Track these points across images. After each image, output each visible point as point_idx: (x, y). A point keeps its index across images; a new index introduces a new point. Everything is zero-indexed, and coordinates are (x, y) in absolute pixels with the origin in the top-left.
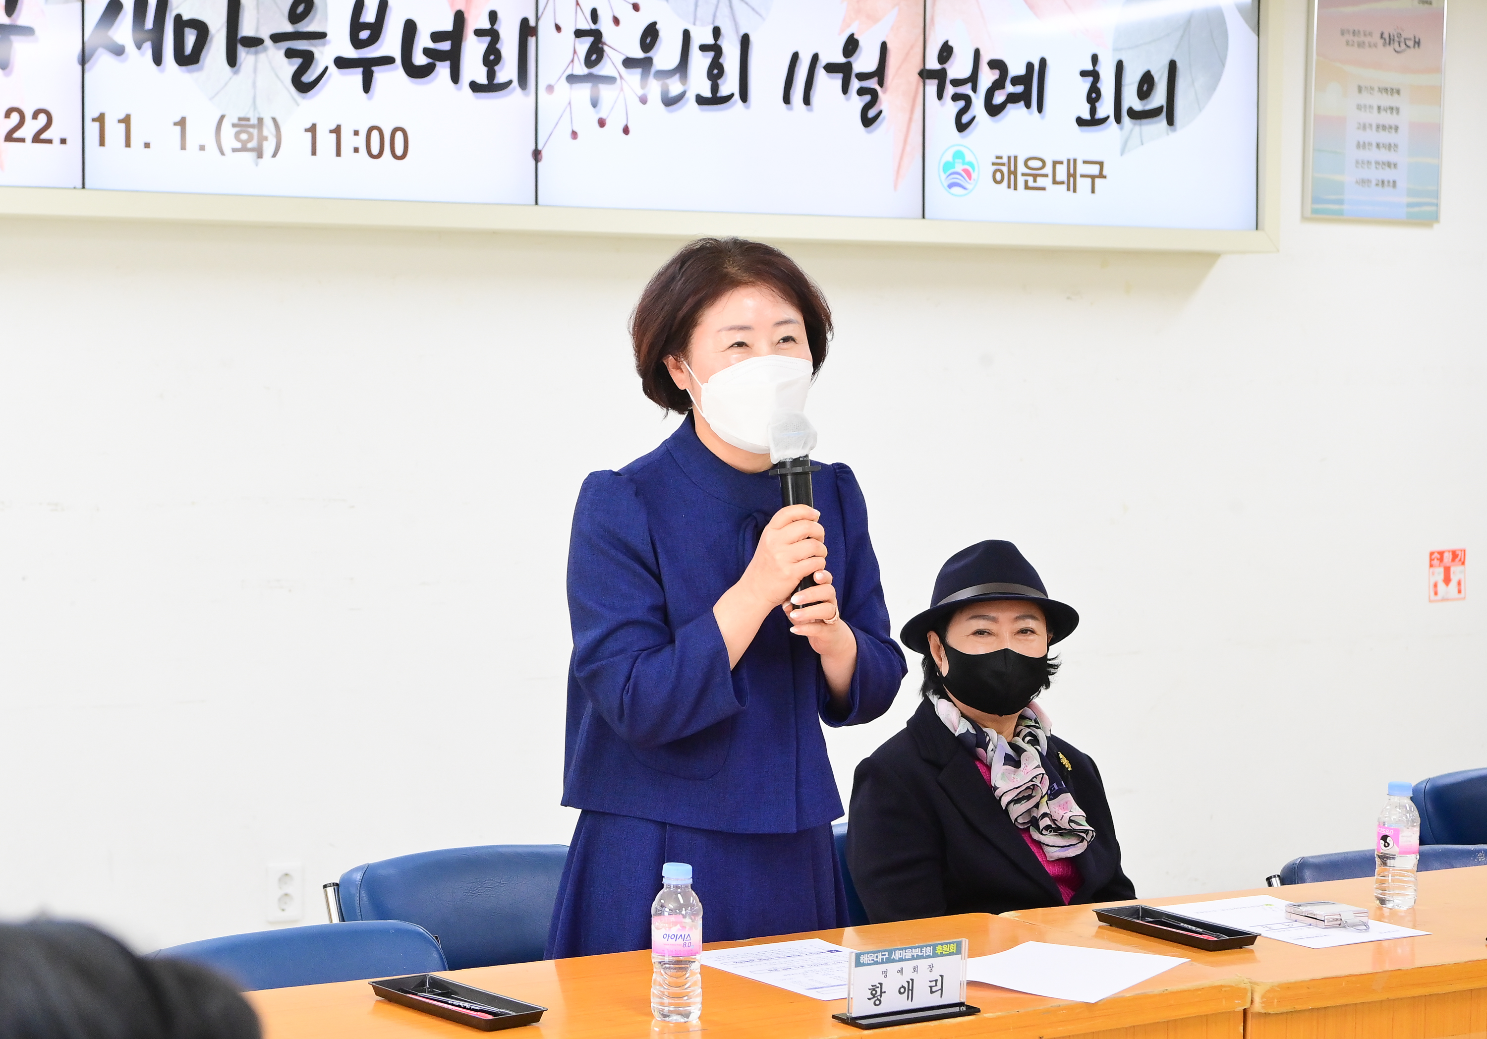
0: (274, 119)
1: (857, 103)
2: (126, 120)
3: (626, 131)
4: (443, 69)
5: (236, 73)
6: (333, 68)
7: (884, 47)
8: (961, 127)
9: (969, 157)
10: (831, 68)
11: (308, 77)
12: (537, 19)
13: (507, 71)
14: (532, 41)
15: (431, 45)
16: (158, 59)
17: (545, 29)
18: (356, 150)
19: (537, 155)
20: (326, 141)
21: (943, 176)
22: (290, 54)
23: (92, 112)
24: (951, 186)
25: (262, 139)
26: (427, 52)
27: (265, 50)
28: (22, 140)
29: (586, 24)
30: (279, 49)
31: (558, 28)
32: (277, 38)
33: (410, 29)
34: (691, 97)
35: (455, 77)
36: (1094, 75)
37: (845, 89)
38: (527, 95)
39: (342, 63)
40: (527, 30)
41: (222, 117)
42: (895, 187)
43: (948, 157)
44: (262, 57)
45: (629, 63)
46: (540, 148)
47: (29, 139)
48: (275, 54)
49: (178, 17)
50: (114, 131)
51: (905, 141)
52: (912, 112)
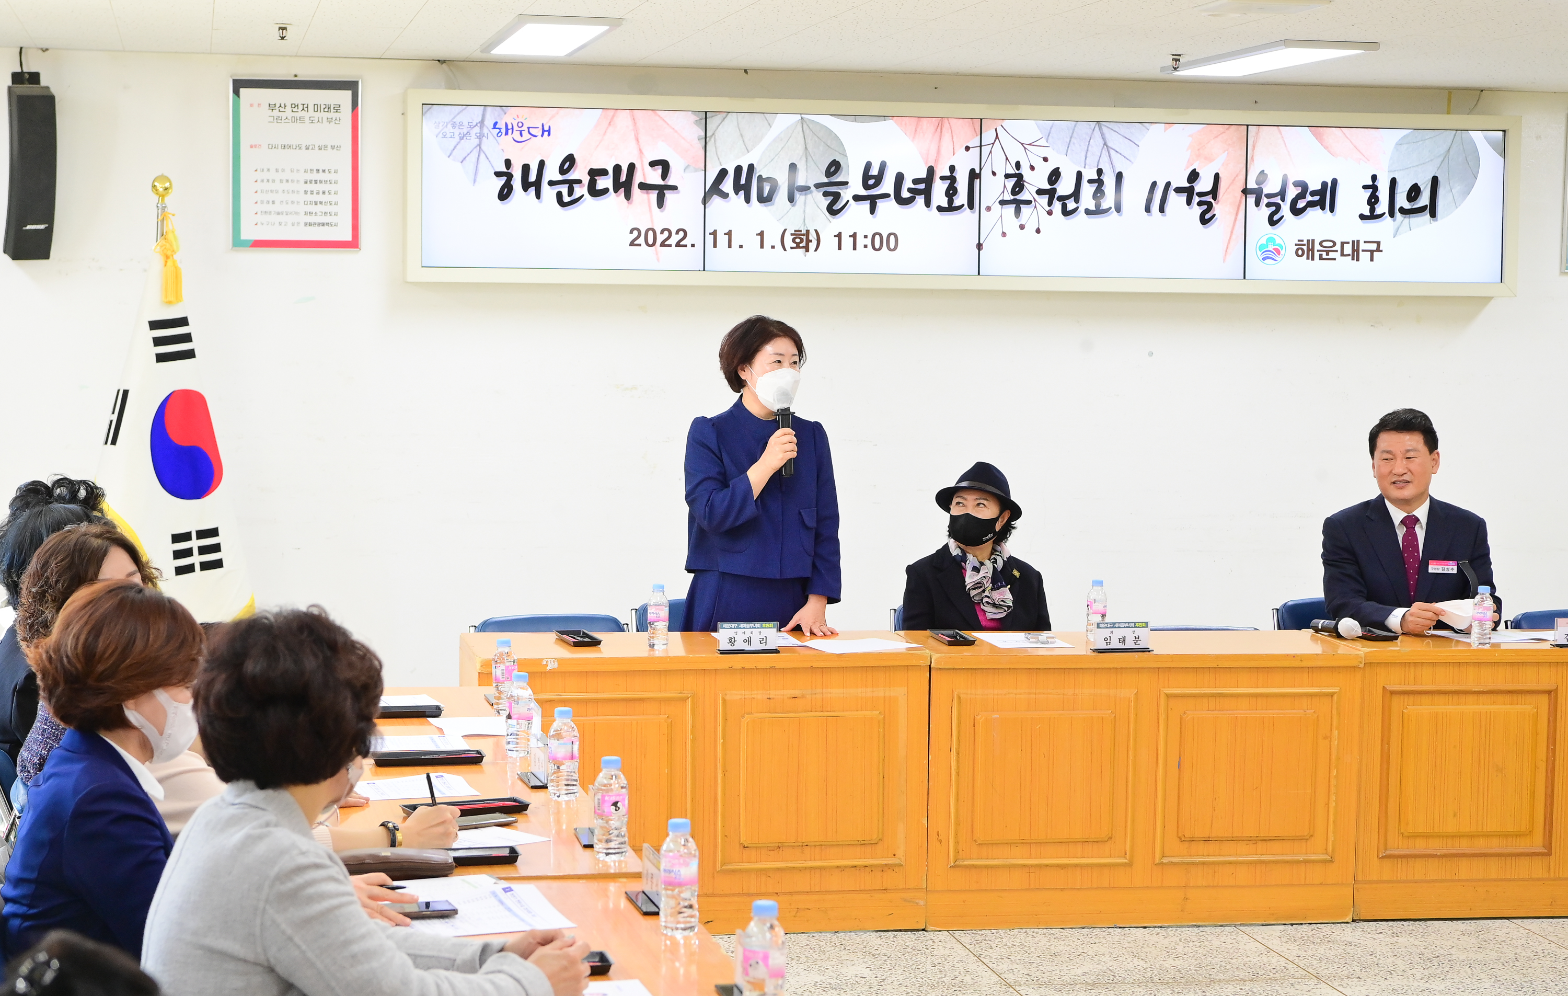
0: (816, 231)
1: (1197, 210)
2: (729, 234)
3: (1038, 231)
4: (920, 200)
5: (793, 206)
6: (852, 201)
7: (1217, 177)
8: (1272, 222)
9: (1278, 241)
10: (1179, 190)
11: (837, 207)
12: (981, 169)
13: (961, 198)
14: (977, 182)
15: (913, 186)
16: (748, 200)
17: (986, 174)
18: (866, 246)
19: (979, 246)
20: (847, 242)
21: (1259, 253)
22: (826, 194)
23: (709, 229)
24: (1264, 259)
25: (809, 241)
26: (910, 190)
27: (811, 192)
28: (670, 246)
29: (1011, 171)
30: (819, 192)
31: (994, 174)
32: (818, 186)
33: (900, 178)
34: (1082, 209)
35: (928, 203)
36: (1374, 188)
37: (1189, 202)
38: (974, 212)
39: (857, 198)
40: (974, 176)
41: (785, 230)
42: (1224, 260)
43: (1263, 241)
44: (809, 196)
45: (1040, 192)
46: (981, 242)
47: (674, 245)
48: (818, 195)
49: (760, 177)
50: (722, 240)
51: (1232, 232)
52: (1237, 214)
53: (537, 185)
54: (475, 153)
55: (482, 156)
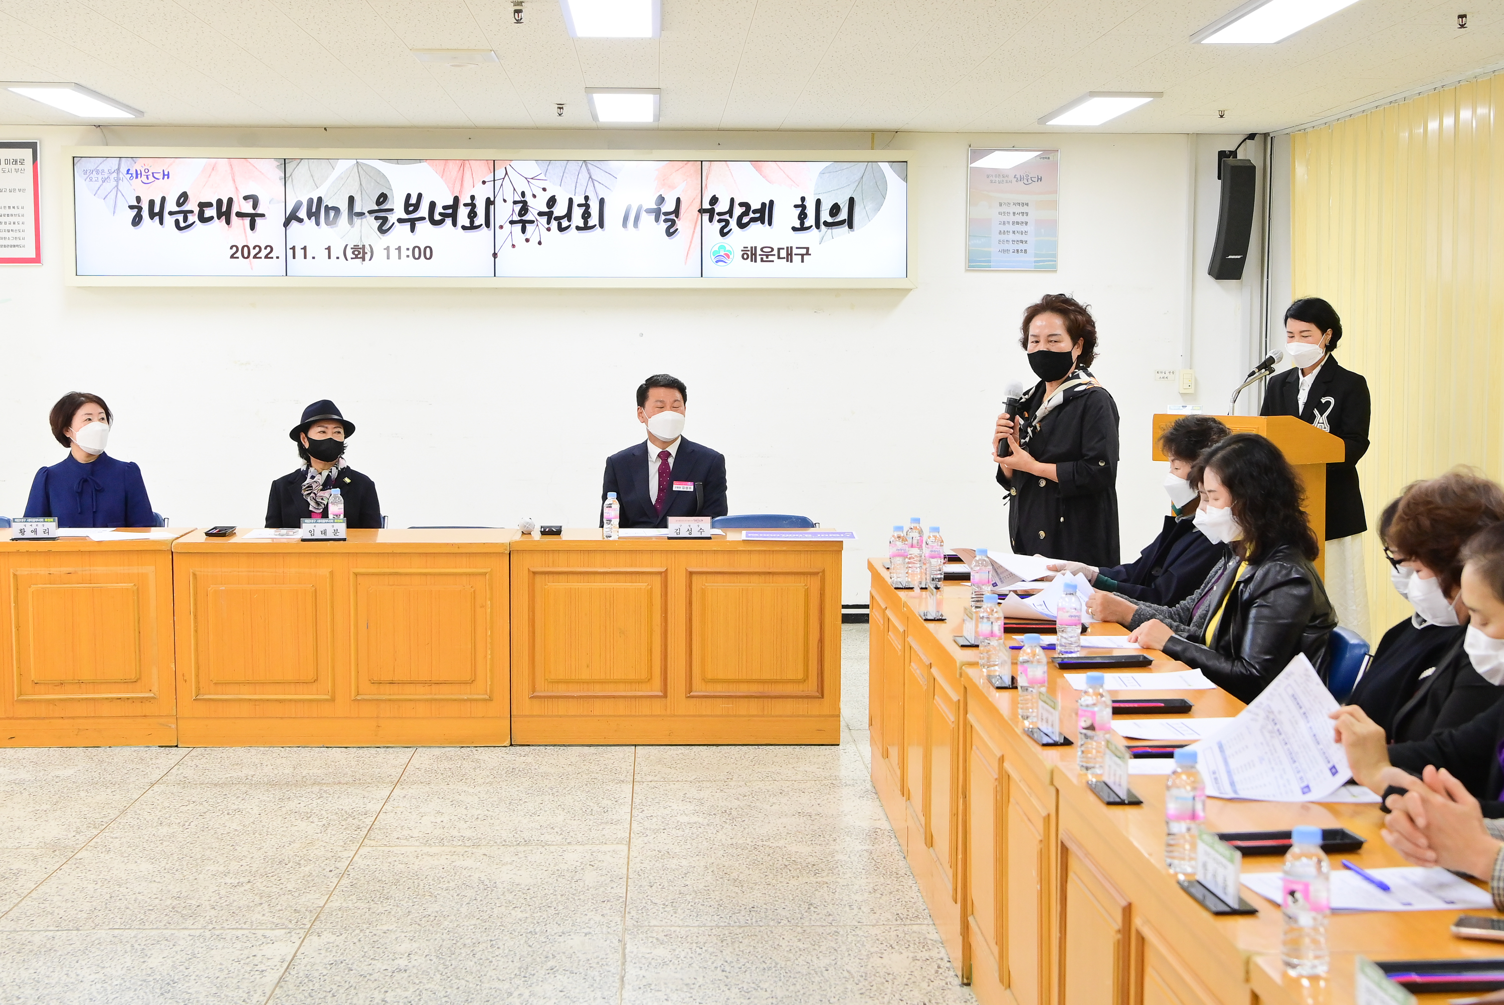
0: (370, 245)
1: (664, 226)
2: (305, 248)
3: (540, 243)
4: (449, 221)
5: (352, 227)
6: (396, 223)
7: (678, 200)
8: (723, 234)
9: (728, 248)
10: (649, 211)
11: (385, 228)
12: (495, 198)
13: (480, 220)
14: (492, 207)
15: (443, 211)
16: (318, 224)
17: (499, 201)
18: (408, 256)
19: (495, 255)
20: (394, 253)
21: (713, 257)
22: (377, 218)
23: (290, 246)
24: (717, 262)
25: (364, 253)
26: (440, 214)
27: (366, 217)
28: (261, 258)
29: (518, 199)
30: (372, 216)
31: (505, 201)
32: (370, 212)
33: (433, 205)
34: (573, 227)
35: (455, 224)
36: (803, 207)
37: (657, 220)
38: (490, 230)
39: (400, 221)
40: (489, 203)
41: (347, 245)
42: (685, 263)
43: (716, 248)
44: (364, 220)
45: (541, 214)
46: (496, 252)
47: (263, 257)
48: (371, 219)
49: (327, 206)
50: (299, 253)
51: (691, 242)
52: (695, 229)
53: (161, 215)
54: (114, 191)
55: (119, 194)
